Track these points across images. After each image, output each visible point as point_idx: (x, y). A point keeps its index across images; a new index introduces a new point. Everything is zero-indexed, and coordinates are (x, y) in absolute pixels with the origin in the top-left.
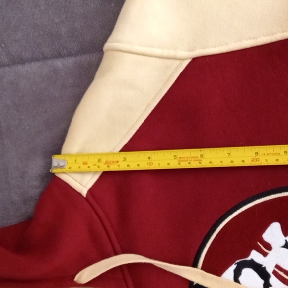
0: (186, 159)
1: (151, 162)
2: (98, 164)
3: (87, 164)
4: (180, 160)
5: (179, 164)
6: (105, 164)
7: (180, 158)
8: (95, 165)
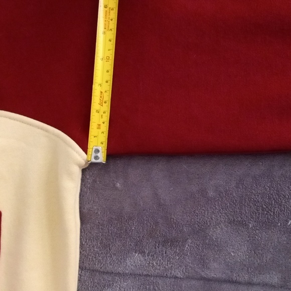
0: (107, 23)
1: (105, 58)
2: (101, 113)
3: (99, 125)
4: (107, 28)
5: (111, 30)
6: (102, 106)
7: (105, 28)
8: (102, 115)
